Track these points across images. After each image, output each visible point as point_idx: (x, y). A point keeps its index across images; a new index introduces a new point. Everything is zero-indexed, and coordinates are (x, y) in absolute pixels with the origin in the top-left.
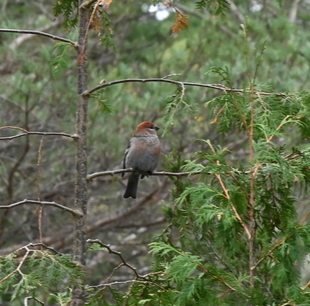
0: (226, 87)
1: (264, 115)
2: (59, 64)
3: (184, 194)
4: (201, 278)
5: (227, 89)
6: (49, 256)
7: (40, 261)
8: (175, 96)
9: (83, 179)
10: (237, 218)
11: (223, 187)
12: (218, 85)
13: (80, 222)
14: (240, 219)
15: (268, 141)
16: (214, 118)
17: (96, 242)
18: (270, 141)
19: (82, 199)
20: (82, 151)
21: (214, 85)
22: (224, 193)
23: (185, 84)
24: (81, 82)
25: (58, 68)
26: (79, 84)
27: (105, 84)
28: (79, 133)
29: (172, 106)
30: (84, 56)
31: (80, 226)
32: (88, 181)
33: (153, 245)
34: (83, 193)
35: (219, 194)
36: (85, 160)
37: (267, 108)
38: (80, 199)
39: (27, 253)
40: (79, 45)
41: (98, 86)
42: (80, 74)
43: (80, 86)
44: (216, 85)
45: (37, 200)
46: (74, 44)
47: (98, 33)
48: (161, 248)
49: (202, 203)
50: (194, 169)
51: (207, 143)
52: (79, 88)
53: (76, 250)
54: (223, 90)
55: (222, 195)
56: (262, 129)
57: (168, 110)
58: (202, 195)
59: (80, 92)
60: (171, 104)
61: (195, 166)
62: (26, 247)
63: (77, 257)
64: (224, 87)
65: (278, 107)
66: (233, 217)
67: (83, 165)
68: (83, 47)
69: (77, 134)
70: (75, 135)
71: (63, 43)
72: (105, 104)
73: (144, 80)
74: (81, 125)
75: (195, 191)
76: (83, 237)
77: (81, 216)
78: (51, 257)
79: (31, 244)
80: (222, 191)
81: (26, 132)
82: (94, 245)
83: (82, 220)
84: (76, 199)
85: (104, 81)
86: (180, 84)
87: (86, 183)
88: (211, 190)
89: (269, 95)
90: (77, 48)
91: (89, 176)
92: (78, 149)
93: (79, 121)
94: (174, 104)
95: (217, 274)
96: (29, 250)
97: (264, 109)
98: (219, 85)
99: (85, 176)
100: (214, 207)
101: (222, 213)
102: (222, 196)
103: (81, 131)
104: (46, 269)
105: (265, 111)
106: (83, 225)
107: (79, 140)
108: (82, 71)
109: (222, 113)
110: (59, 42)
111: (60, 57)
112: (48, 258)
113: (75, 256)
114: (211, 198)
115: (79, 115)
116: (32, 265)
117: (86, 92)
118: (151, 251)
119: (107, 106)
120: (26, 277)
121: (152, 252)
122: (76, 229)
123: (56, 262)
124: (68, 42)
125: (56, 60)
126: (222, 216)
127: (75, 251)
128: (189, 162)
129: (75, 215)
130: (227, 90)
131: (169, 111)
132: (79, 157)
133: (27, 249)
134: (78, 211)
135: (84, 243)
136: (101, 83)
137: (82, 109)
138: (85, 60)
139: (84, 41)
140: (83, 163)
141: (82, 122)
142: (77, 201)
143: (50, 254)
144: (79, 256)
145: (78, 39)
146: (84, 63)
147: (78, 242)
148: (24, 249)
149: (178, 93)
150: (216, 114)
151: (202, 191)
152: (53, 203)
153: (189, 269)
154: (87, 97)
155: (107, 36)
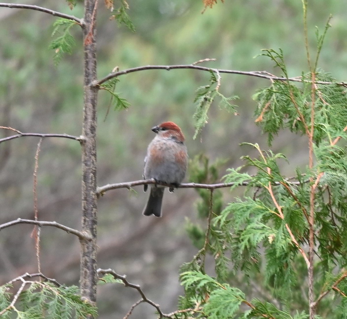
0: (273, 75)
1: (323, 110)
2: (61, 47)
3: (226, 212)
4: (248, 316)
5: (275, 77)
6: (51, 288)
7: (40, 295)
8: (209, 87)
9: (92, 192)
10: (293, 242)
11: (276, 203)
12: (262, 73)
13: (88, 248)
14: (296, 242)
15: (332, 145)
16: (259, 115)
17: (108, 272)
18: (335, 144)
19: (91, 218)
20: (90, 157)
21: (258, 73)
22: (276, 210)
23: (220, 72)
24: (88, 69)
25: (60, 52)
26: (86, 72)
27: (120, 72)
28: (86, 134)
29: (206, 99)
30: (92, 36)
31: (88, 252)
32: (98, 195)
33: (187, 275)
34: (92, 210)
35: (270, 212)
36: (94, 169)
37: (326, 101)
38: (89, 218)
39: (23, 285)
40: (85, 23)
41: (110, 75)
42: (87, 60)
43: (87, 75)
44: (260, 72)
45: (34, 219)
46: (79, 22)
47: (111, 7)
48: (196, 279)
49: (248, 222)
50: (238, 180)
51: (255, 147)
52: (86, 78)
53: (84, 282)
54: (269, 79)
55: (273, 212)
56: (324, 130)
57: (200, 105)
58: (249, 212)
59: (88, 82)
60: (204, 96)
61: (240, 176)
62: (21, 278)
63: (85, 292)
64: (271, 75)
65: (340, 99)
66: (289, 240)
67: (92, 175)
68: (91, 26)
69: (84, 135)
70: (82, 137)
71: (66, 21)
72: (120, 97)
73: (168, 67)
74: (89, 124)
75: (241, 207)
76: (92, 266)
77: (90, 240)
78: (53, 290)
79: (28, 274)
80: (274, 208)
81: (19, 133)
82: (106, 276)
83: (90, 244)
84: (83, 218)
85: (118, 69)
86: (215, 72)
87: (96, 198)
88: (260, 207)
89: (328, 84)
90: (83, 26)
91: (99, 189)
92: (86, 155)
93: (86, 119)
94: (208, 97)
95: (268, 312)
96: (25, 282)
97: (323, 102)
98: (265, 72)
99: (94, 189)
100: (264, 227)
101: (274, 235)
102: (274, 214)
103: (89, 131)
104: (48, 305)
105: (324, 105)
106: (92, 251)
107: (87, 144)
108: (90, 55)
109: (269, 108)
110: (60, 19)
111: (62, 39)
112: (50, 291)
113: (82, 290)
114: (260, 217)
115: (86, 111)
116: (30, 300)
117: (94, 83)
118: (184, 282)
119: (122, 101)
120: (23, 315)
121: (185, 284)
122: (83, 256)
123: (60, 297)
124: (72, 19)
125: (57, 41)
126: (274, 238)
127: (82, 284)
128: (232, 171)
129: (81, 238)
130: (274, 79)
131: (201, 107)
132: (86, 165)
133: (23, 280)
134: (86, 234)
135: (93, 273)
136: (114, 71)
137: (90, 105)
138: (93, 41)
139: (92, 18)
140: (92, 172)
141: (90, 120)
142: (85, 220)
143: (52, 287)
144: (88, 291)
145: (84, 16)
146: (93, 45)
147: (86, 272)
148: (20, 280)
149: (213, 83)
150: (262, 109)
151: (248, 208)
152: (54, 223)
153: (232, 305)
154: (96, 88)
155: (121, 11)
